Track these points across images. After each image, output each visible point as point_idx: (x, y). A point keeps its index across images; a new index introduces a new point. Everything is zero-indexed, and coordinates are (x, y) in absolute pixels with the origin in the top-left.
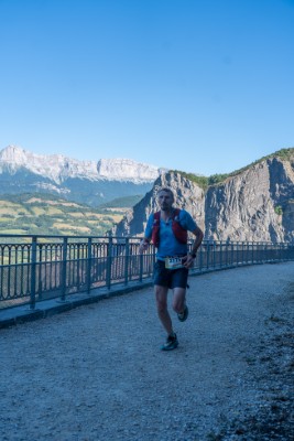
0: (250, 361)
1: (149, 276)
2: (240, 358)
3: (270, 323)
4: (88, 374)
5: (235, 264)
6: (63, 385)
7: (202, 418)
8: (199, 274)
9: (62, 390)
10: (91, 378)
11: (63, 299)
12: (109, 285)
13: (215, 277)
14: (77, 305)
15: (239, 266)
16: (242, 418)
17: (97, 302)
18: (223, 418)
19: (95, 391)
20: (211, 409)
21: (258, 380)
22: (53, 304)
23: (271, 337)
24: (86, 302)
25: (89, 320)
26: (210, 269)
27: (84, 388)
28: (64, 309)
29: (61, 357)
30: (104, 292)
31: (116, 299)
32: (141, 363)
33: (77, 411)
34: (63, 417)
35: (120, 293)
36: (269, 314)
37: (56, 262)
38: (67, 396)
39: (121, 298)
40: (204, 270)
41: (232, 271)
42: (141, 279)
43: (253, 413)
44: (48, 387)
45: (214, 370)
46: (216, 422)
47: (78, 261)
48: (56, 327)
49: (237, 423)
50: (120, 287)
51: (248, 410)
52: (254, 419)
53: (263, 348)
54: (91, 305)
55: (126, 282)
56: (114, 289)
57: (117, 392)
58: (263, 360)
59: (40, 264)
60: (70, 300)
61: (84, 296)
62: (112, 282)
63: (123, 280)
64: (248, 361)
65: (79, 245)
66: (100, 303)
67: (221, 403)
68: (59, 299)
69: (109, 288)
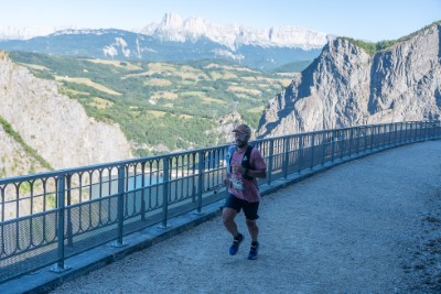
2: (397, 264)
3: (426, 223)
5: (397, 144)
8: (364, 156)
13: (379, 159)
17: (276, 192)
23: (426, 241)
24: (268, 193)
25: (271, 213)
36: (426, 212)
40: (368, 152)
41: (394, 153)
53: (418, 253)
58: (418, 267)
64: (405, 267)
69: (286, 177)
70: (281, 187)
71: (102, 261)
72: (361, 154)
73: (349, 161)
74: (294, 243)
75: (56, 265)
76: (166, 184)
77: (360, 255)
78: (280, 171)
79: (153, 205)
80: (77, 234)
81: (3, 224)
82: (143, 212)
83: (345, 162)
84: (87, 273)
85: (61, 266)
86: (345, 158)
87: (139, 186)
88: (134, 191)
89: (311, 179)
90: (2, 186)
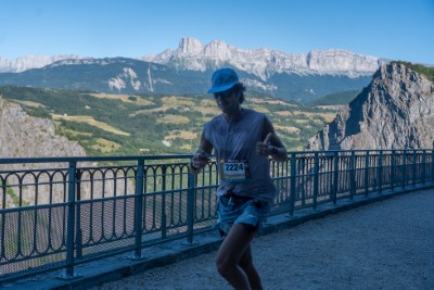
1: (374, 191)
11: (291, 212)
12: (334, 199)
14: (304, 220)
17: (323, 217)
22: (282, 219)
28: (293, 224)
30: (329, 206)
31: (342, 214)
35: (345, 208)
37: (287, 178)
39: (347, 214)
42: (366, 193)
48: (288, 243)
50: (345, 202)
55: (351, 196)
56: (341, 203)
60: (298, 215)
62: (339, 196)
63: (348, 194)
66: (327, 219)
68: (288, 214)
69: (335, 203)
70: (329, 213)
71: (117, 271)
72: (428, 184)
73: (414, 191)
75: (64, 270)
76: (192, 192)
78: (328, 197)
79: (176, 221)
80: (87, 245)
81: (4, 212)
82: (164, 228)
83: (408, 192)
84: (101, 284)
85: (70, 272)
86: (408, 188)
87: (159, 189)
88: (154, 194)
89: (366, 207)
90: (4, 176)
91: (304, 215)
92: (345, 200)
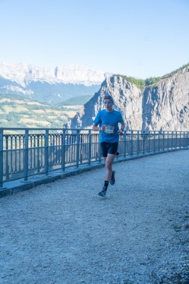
0: (177, 228)
2: (169, 226)
4: (44, 240)
5: (166, 149)
6: (24, 249)
7: (137, 276)
8: (137, 158)
9: (23, 253)
10: (47, 244)
11: (26, 179)
12: (64, 168)
13: (150, 160)
14: (37, 184)
15: (169, 151)
16: (170, 275)
17: (53, 181)
18: (154, 275)
19: (50, 254)
20: (144, 268)
21: (183, 243)
22: (18, 183)
24: (45, 182)
25: (47, 196)
26: (146, 154)
27: (41, 252)
28: (27, 188)
29: (23, 226)
31: (69, 179)
32: (88, 231)
33: (35, 271)
34: (23, 276)
35: (72, 174)
37: (20, 150)
38: (27, 259)
39: (73, 178)
40: (141, 155)
41: (164, 155)
42: (89, 163)
43: (178, 271)
44: (12, 251)
45: (148, 236)
46: (148, 278)
47: (38, 148)
48: (19, 203)
49: (165, 279)
50: (73, 169)
51: (174, 268)
52: (179, 277)
54: (48, 185)
55: (77, 165)
56: (68, 171)
57: (68, 255)
59: (7, 151)
60: (32, 180)
61: (44, 177)
62: (66, 165)
63: (75, 163)
64: (175, 228)
65: (38, 136)
66: (56, 182)
67: (153, 263)
68: (23, 180)
69: (64, 170)
70: (58, 178)
72: (135, 156)
74: (67, 217)
77: (132, 221)
86: (120, 159)
89: (89, 173)
91: (37, 180)
92: (73, 168)
